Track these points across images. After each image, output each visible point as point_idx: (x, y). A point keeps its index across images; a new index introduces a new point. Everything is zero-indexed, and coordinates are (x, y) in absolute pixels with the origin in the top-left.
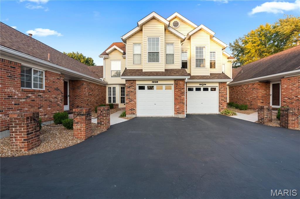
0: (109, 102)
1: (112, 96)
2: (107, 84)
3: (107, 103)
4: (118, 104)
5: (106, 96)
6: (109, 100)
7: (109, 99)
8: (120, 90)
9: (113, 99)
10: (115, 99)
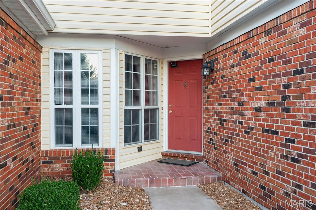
0: (58, 141)
1: (77, 106)
2: (51, 34)
3: (44, 147)
4: (114, 150)
5: (43, 105)
6: (58, 131)
7: (58, 121)
8: (124, 71)
9: (84, 120)
10: (95, 120)
